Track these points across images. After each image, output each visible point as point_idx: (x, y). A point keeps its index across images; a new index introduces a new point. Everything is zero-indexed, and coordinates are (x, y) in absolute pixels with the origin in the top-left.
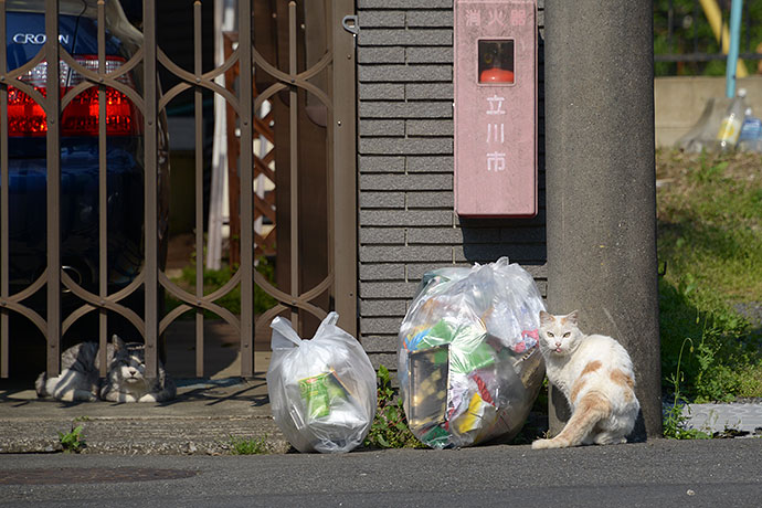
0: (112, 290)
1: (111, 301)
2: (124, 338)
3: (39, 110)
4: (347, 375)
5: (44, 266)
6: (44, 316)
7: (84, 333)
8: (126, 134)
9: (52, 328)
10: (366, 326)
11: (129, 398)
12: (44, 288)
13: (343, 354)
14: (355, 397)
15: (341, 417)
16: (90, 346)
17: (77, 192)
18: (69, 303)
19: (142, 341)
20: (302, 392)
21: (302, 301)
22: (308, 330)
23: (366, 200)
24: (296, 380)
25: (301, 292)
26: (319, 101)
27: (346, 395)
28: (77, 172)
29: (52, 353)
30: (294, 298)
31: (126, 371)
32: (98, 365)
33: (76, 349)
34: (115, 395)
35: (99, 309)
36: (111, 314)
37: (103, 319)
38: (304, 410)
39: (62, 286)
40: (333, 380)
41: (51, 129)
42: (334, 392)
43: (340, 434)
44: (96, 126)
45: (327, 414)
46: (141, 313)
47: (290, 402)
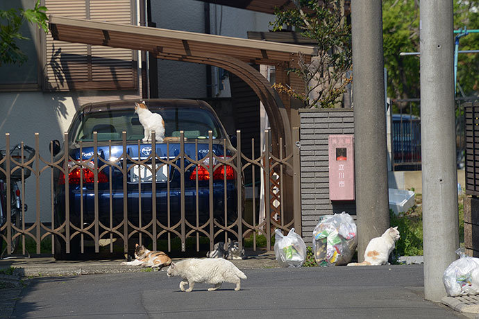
1: (228, 228)
2: (232, 240)
3: (207, 172)
4: (297, 246)
5: (209, 218)
6: (209, 233)
7: (220, 239)
8: (232, 179)
9: (211, 237)
10: (304, 234)
11: (234, 258)
12: (209, 225)
13: (296, 240)
14: (299, 252)
15: (295, 258)
16: (222, 243)
17: (218, 196)
18: (216, 229)
19: (237, 240)
20: (284, 251)
21: (285, 228)
22: (286, 234)
23: (303, 196)
24: (282, 248)
25: (284, 225)
26: (290, 168)
27: (297, 252)
28: (218, 190)
29: (212, 244)
30: (282, 227)
31: (233, 249)
32: (224, 248)
33: (218, 244)
34: (230, 257)
35: (225, 231)
36: (228, 232)
37: (226, 233)
38: (285, 256)
39: (214, 225)
40: (293, 247)
41: (210, 178)
42: (294, 251)
43: (296, 263)
44: (224, 177)
45: (291, 257)
46: (237, 232)
47: (281, 254)
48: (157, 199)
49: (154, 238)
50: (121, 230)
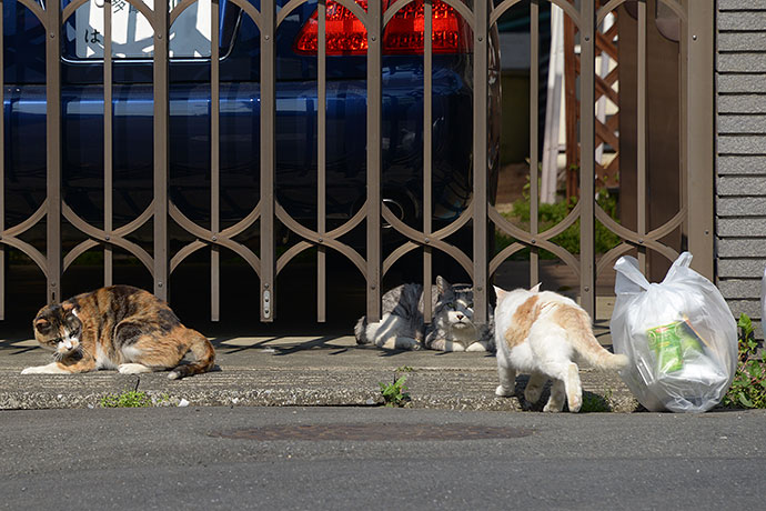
0: (436, 226)
1: (436, 238)
3: (359, 26)
4: (703, 325)
5: (363, 198)
6: (364, 254)
7: (406, 273)
8: (453, 53)
9: (371, 268)
10: (725, 268)
11: (457, 347)
12: (364, 224)
13: (698, 300)
14: (712, 349)
15: (698, 371)
16: (413, 287)
17: (399, 116)
18: (391, 240)
19: (468, 281)
20: (651, 343)
21: (650, 239)
22: (657, 271)
23: (725, 124)
24: (643, 329)
25: (649, 228)
26: (672, 13)
27: (701, 347)
28: (400, 94)
29: (372, 296)
30: (641, 236)
31: (452, 315)
32: (421, 309)
33: (398, 291)
34: (440, 343)
35: (423, 247)
36: (436, 253)
37: (427, 258)
38: (653, 363)
39: (383, 221)
40: (687, 329)
41: (373, 48)
42: (688, 343)
43: (695, 391)
44: (421, 44)
45: (680, 368)
46: (469, 253)
47: (637, 353)
48: (175, 123)
49: (159, 266)
50: (37, 237)
